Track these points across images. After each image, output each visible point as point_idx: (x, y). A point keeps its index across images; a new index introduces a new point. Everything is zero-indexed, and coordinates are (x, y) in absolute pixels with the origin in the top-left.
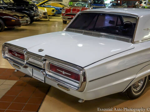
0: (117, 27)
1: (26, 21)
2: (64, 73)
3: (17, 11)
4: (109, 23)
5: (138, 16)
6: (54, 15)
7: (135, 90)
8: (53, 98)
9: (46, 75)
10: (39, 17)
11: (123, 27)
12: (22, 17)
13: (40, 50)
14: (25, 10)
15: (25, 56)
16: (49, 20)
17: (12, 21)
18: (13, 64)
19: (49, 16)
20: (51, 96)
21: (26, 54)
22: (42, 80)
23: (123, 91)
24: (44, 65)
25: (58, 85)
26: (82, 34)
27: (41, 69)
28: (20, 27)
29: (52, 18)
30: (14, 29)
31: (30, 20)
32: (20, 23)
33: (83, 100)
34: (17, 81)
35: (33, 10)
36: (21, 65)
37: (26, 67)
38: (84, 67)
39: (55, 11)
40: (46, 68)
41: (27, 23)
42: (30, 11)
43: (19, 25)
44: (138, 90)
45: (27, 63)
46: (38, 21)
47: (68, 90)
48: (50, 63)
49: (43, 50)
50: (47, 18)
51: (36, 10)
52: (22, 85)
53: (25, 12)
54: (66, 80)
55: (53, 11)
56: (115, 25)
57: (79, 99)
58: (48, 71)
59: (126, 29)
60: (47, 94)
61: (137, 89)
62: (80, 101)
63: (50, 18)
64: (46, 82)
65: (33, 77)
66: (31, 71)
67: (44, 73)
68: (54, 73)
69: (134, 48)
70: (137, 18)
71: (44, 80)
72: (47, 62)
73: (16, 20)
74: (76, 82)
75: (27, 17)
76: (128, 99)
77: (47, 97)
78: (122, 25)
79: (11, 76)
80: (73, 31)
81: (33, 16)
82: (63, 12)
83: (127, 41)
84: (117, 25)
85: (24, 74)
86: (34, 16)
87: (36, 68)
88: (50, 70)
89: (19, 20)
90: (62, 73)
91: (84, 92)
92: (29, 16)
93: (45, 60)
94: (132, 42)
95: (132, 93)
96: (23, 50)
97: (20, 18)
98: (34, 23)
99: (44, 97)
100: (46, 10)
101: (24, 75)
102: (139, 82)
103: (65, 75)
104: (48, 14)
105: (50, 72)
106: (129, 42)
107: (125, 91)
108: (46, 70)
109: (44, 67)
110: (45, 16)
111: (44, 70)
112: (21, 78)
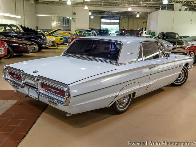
0: (111, 53)
1: (34, 49)
2: (53, 90)
3: (27, 39)
4: (105, 49)
5: (122, 42)
6: (63, 44)
7: (121, 106)
8: (48, 115)
9: (39, 93)
10: (47, 45)
12: (30, 45)
13: (35, 72)
14: (34, 38)
15: (22, 77)
16: (57, 48)
17: (21, 48)
18: (13, 85)
19: (57, 44)
20: (47, 113)
21: (23, 76)
22: (37, 98)
23: (108, 106)
24: (37, 84)
25: (49, 101)
26: (76, 58)
27: (35, 88)
28: (28, 54)
29: (60, 46)
30: (23, 56)
31: (37, 47)
32: (28, 50)
33: (70, 114)
34: (17, 101)
35: (41, 38)
36: (19, 85)
37: (23, 87)
38: (69, 85)
39: (63, 40)
40: (39, 87)
41: (35, 50)
42: (38, 40)
43: (28, 52)
44: (124, 106)
45: (24, 83)
46: (47, 48)
47: (57, 106)
48: (42, 82)
49: (37, 72)
50: (55, 46)
51: (44, 39)
52: (21, 104)
53: (33, 40)
54: (55, 97)
55: (61, 39)
57: (67, 113)
58: (41, 89)
60: (43, 111)
61: (122, 106)
62: (68, 115)
63: (58, 46)
64: (40, 100)
65: (29, 96)
66: (27, 91)
67: (38, 91)
68: (46, 91)
69: (117, 69)
70: (121, 44)
71: (38, 98)
72: (40, 81)
73: (24, 48)
74: (62, 98)
75: (35, 45)
76: (114, 114)
77: (44, 114)
79: (12, 97)
80: (69, 56)
81: (41, 43)
82: (70, 40)
83: (113, 64)
85: (25, 94)
86: (43, 44)
87: (32, 88)
88: (42, 89)
89: (27, 48)
90: (51, 91)
91: (69, 106)
92: (38, 43)
93: (38, 80)
94: (117, 64)
95: (117, 109)
96: (20, 72)
97: (28, 45)
98: (43, 50)
99: (40, 114)
100: (54, 39)
101: (25, 96)
102: (124, 99)
103: (55, 92)
104: (57, 43)
105: (42, 90)
106: (114, 64)
107: (109, 106)
108: (39, 89)
109: (37, 86)
110: (53, 44)
111: (37, 89)
112: (22, 99)
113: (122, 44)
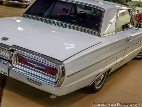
11: (76, 16)
13: (5, 39)
22: (5, 73)
24: (11, 55)
25: (28, 78)
33: (55, 95)
38: (63, 61)
40: (13, 60)
47: (40, 85)
48: (18, 54)
56: (68, 14)
57: (51, 94)
59: (81, 19)
61: (98, 83)
62: (52, 97)
64: (10, 75)
71: (7, 73)
72: (15, 53)
78: (76, 15)
83: (93, 34)
84: (71, 14)
88: (17, 62)
91: (61, 87)
93: (13, 51)
106: (95, 35)
107: (90, 85)
111: (10, 62)
113: (104, 11)
